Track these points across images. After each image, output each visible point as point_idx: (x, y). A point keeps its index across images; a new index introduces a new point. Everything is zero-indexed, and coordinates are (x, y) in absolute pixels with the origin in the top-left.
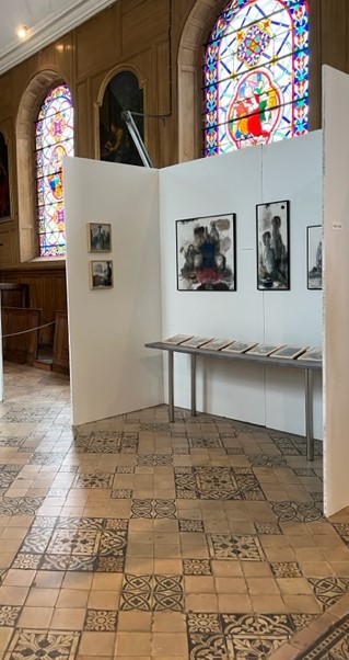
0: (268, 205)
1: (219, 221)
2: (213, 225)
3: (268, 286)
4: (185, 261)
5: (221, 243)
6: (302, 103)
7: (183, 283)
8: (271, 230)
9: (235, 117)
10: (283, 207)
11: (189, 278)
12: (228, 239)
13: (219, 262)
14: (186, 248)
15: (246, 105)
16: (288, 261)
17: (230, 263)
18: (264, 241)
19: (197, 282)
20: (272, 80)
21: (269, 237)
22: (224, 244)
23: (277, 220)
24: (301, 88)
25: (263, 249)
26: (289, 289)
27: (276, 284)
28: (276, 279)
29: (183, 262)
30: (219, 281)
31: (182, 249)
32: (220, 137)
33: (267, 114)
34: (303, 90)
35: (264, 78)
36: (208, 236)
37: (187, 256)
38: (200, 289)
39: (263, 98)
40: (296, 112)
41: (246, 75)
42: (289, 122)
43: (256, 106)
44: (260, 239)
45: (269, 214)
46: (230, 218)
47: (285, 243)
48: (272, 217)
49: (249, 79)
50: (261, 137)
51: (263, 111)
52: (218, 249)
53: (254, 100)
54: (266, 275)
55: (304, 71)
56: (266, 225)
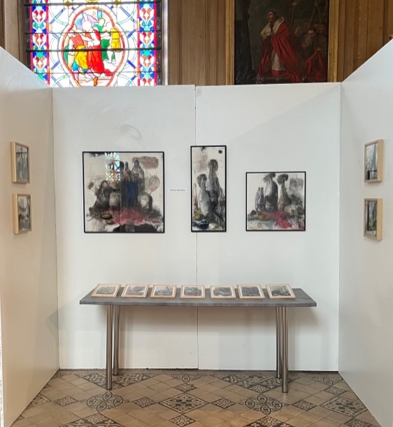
0: (204, 147)
1: (145, 158)
2: (136, 161)
3: (204, 228)
4: (95, 199)
5: (147, 182)
6: (147, 53)
7: (92, 224)
8: (207, 172)
9: (70, 48)
10: (220, 152)
11: (101, 218)
12: (156, 178)
13: (144, 202)
14: (97, 184)
15: (84, 38)
16: (224, 203)
17: (157, 204)
18: (199, 183)
19: (112, 223)
20: (115, 21)
21: (205, 179)
22: (150, 184)
23: (214, 164)
24: (147, 38)
25: (198, 191)
26: (225, 231)
27: (212, 226)
28: (213, 221)
29: (92, 199)
30: (144, 222)
31: (91, 185)
32: (51, 65)
33: (110, 54)
34: (148, 41)
35: (105, 16)
36: (130, 173)
37: (98, 193)
38: (117, 231)
39: (105, 36)
40: (142, 60)
41: (83, 7)
42: (134, 67)
43: (97, 43)
44: (195, 180)
45: (205, 157)
46: (159, 156)
47: (222, 185)
48: (208, 160)
49: (87, 12)
50: (103, 75)
51: (106, 50)
52: (143, 188)
53: (94, 36)
54: (201, 217)
55: (150, 23)
56: (202, 167)
